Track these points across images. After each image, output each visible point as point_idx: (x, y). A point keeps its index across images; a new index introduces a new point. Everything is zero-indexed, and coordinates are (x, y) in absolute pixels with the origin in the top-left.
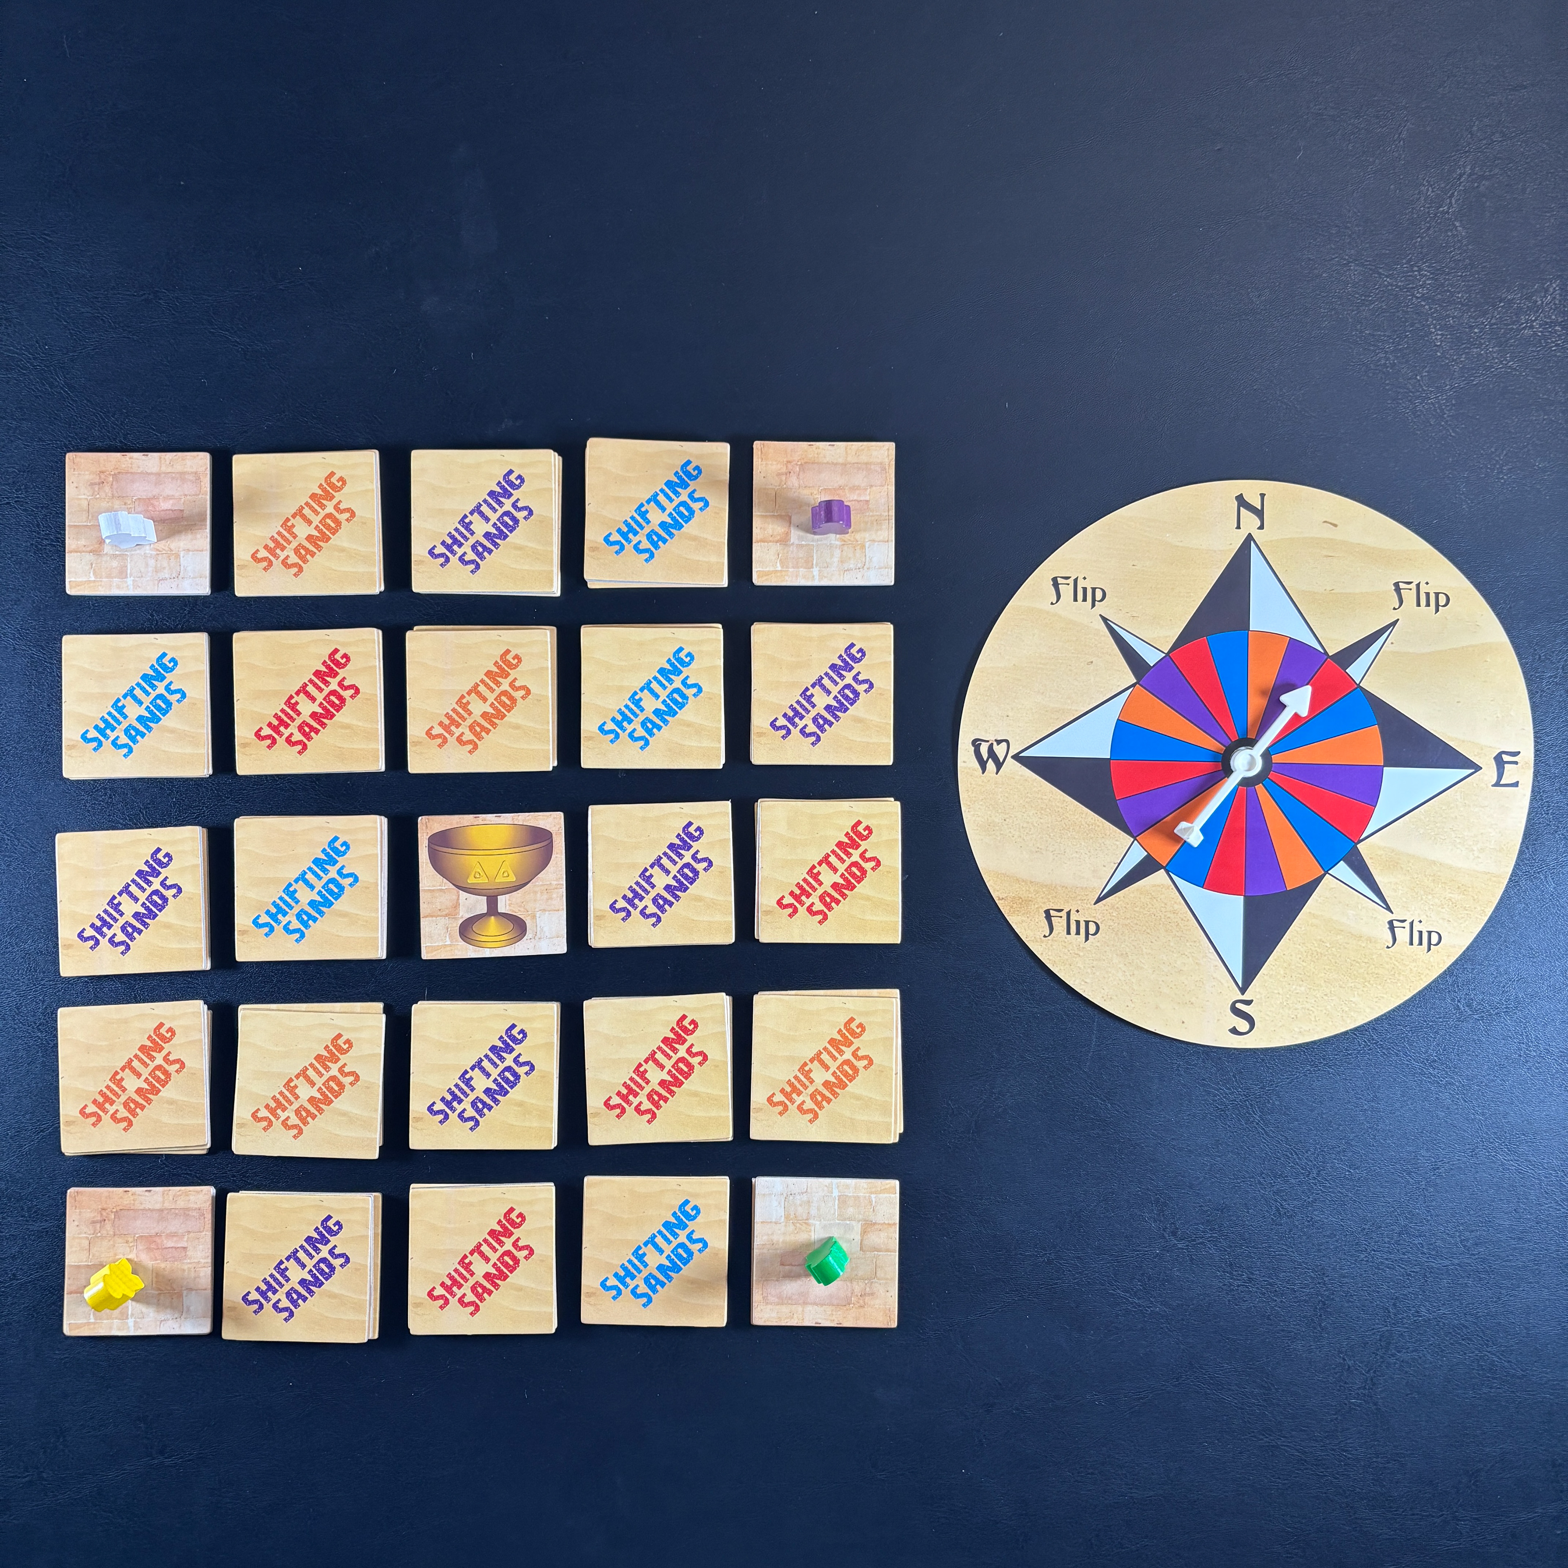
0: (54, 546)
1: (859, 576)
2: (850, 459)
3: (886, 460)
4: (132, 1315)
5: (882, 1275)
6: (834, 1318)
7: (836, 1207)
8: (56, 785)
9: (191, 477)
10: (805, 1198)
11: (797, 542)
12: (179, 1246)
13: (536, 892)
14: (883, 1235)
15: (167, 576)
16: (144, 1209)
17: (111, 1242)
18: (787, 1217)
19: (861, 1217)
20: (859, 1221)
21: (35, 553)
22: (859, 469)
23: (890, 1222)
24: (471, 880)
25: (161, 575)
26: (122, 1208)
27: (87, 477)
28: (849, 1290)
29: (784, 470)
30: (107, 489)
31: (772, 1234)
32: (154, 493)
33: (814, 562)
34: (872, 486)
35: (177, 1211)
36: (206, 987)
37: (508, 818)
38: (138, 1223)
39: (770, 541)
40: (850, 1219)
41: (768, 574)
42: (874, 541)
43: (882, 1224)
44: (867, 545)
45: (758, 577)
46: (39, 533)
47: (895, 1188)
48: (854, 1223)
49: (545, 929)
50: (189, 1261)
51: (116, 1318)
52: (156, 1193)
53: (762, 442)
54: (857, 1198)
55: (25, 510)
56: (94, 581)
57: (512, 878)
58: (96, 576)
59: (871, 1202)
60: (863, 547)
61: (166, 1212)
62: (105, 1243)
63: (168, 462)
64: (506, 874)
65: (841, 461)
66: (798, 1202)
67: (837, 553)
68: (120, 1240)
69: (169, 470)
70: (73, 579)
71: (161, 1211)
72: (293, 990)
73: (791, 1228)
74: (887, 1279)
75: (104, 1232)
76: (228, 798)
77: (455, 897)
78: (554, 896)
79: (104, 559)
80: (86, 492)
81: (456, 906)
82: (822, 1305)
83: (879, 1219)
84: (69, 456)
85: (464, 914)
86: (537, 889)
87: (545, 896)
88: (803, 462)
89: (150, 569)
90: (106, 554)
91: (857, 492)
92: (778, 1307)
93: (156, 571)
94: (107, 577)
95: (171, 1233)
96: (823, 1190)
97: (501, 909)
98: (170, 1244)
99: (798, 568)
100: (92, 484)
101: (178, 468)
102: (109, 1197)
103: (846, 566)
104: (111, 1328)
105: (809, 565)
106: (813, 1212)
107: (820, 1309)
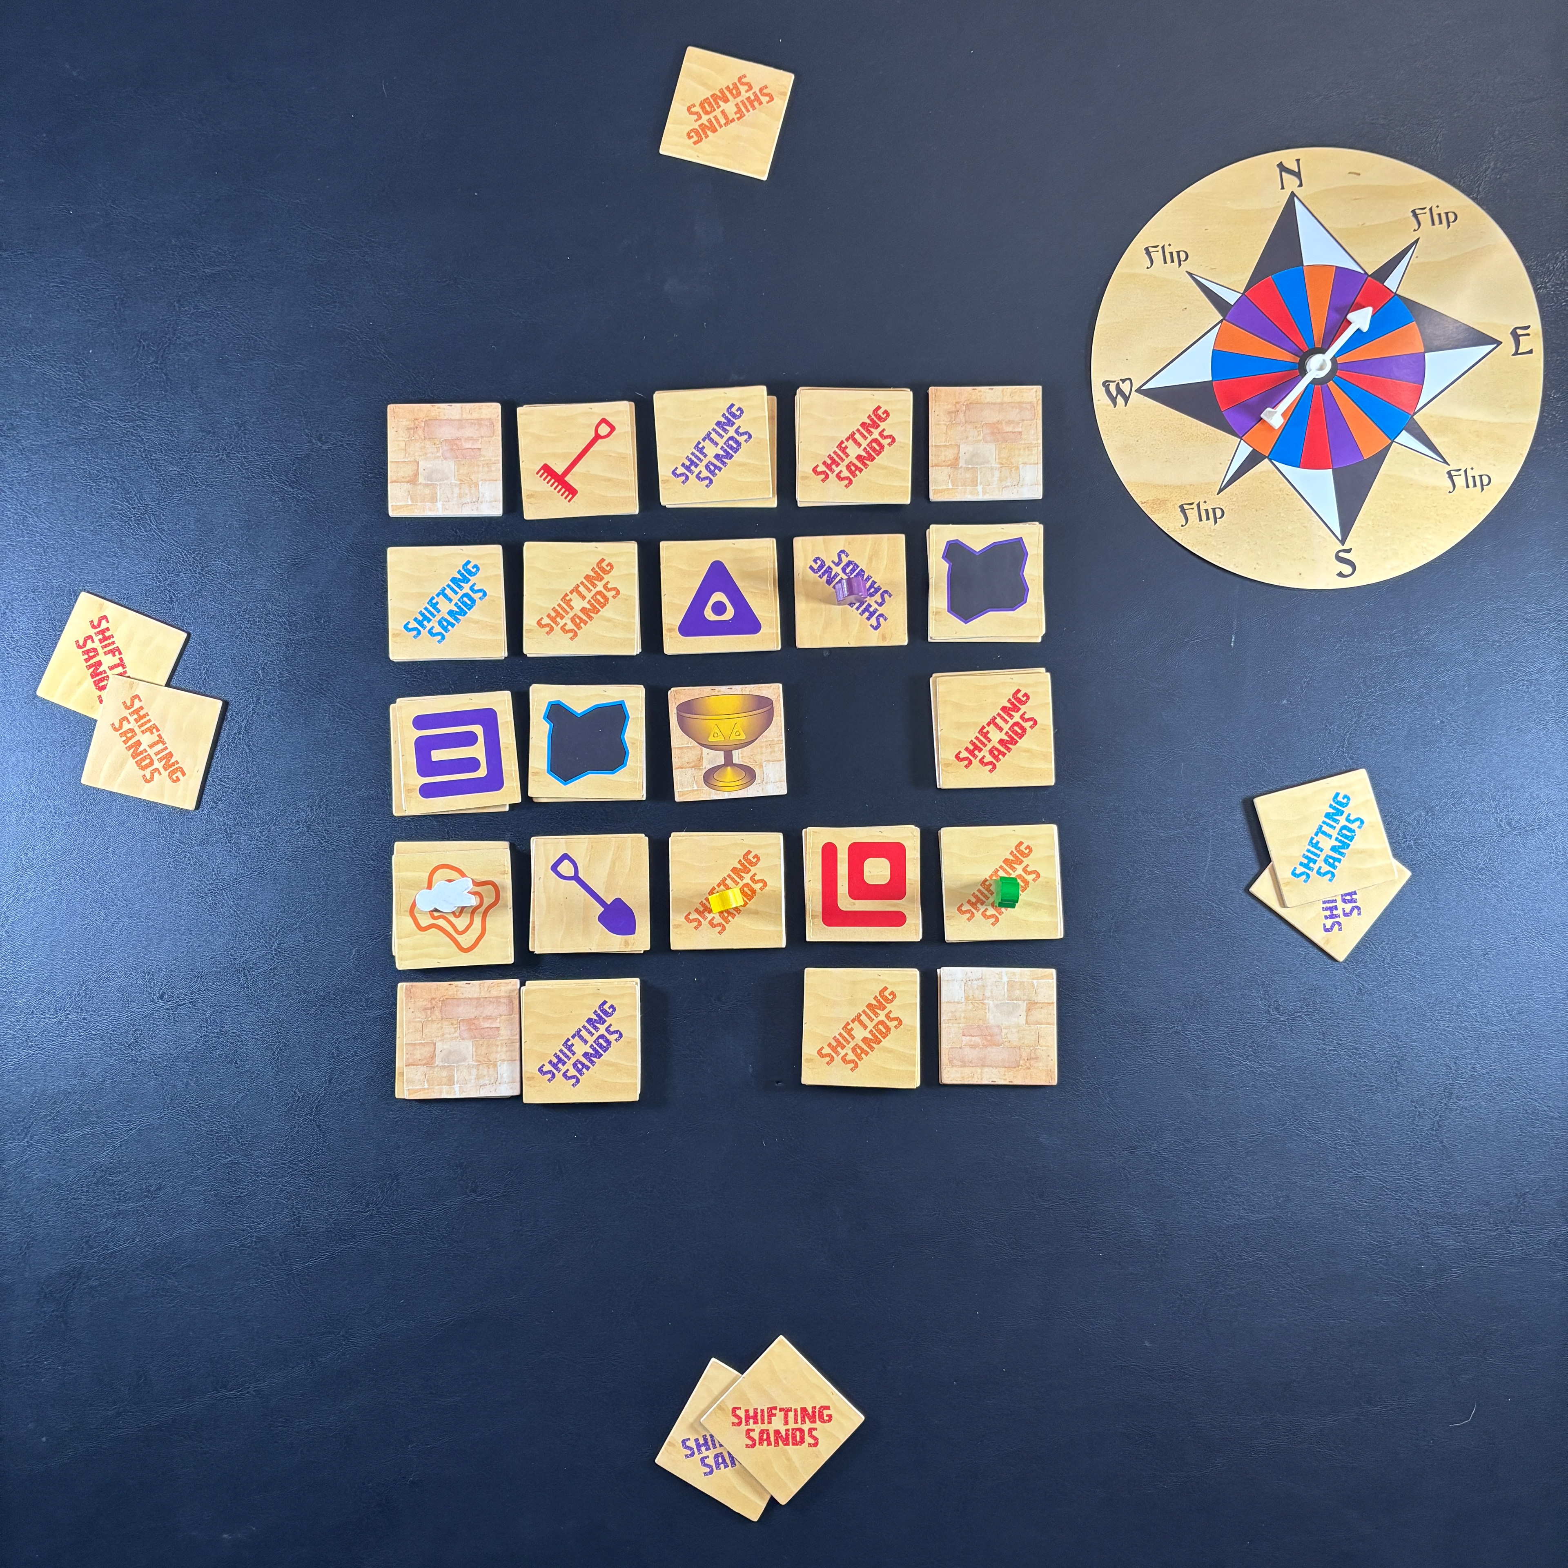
0: (377, 478)
1: (1015, 491)
2: (1006, 399)
3: (1035, 400)
4: (458, 1082)
5: (1044, 1044)
6: (1006, 1077)
7: (1006, 990)
8: (382, 666)
9: (487, 423)
10: (980, 983)
11: (964, 466)
12: (493, 1026)
13: (762, 747)
14: (1044, 1011)
15: (469, 501)
16: (465, 998)
17: (440, 1025)
18: (967, 998)
19: (1025, 997)
20: (1024, 1001)
21: (363, 484)
22: (1013, 407)
23: (1049, 1001)
24: (711, 739)
25: (464, 500)
26: (446, 997)
27: (405, 423)
28: (1018, 1055)
29: (954, 409)
30: (420, 432)
31: (955, 1011)
32: (457, 435)
33: (979, 481)
34: (1023, 420)
35: (491, 999)
36: (505, 824)
37: (738, 689)
38: (460, 1009)
39: (943, 466)
40: (1017, 999)
41: (941, 491)
42: (1025, 464)
43: (1043, 1003)
44: (1021, 467)
45: (934, 494)
46: (365, 468)
47: (1052, 974)
48: (1020, 1002)
49: (770, 776)
50: (501, 1038)
51: (445, 1085)
52: (474, 985)
53: (936, 387)
54: (1022, 983)
55: (355, 450)
56: (411, 505)
57: (743, 737)
58: (413, 502)
59: (1033, 985)
60: (1017, 468)
61: (482, 1000)
62: (435, 1025)
63: (468, 411)
64: (738, 734)
65: (999, 401)
66: (975, 987)
67: (997, 473)
68: (446, 1023)
69: (469, 417)
70: (394, 504)
71: (478, 999)
72: (573, 825)
73: (971, 1006)
74: (1048, 1047)
75: (434, 1017)
76: (519, 675)
77: (699, 753)
78: (776, 749)
79: (419, 487)
80: (404, 435)
81: (700, 759)
82: (996, 1067)
83: (1040, 999)
84: (390, 407)
85: (707, 766)
86: (763, 744)
87: (769, 750)
88: (968, 402)
89: (455, 495)
90: (421, 483)
91: (1012, 425)
92: (961, 1069)
93: (460, 496)
94: (421, 502)
95: (487, 1016)
96: (995, 977)
97: (736, 760)
98: (486, 1025)
99: (966, 486)
100: (408, 429)
101: (476, 415)
102: (437, 989)
103: (1004, 484)
104: (441, 1093)
105: (974, 483)
106: (988, 994)
107: (995, 1071)
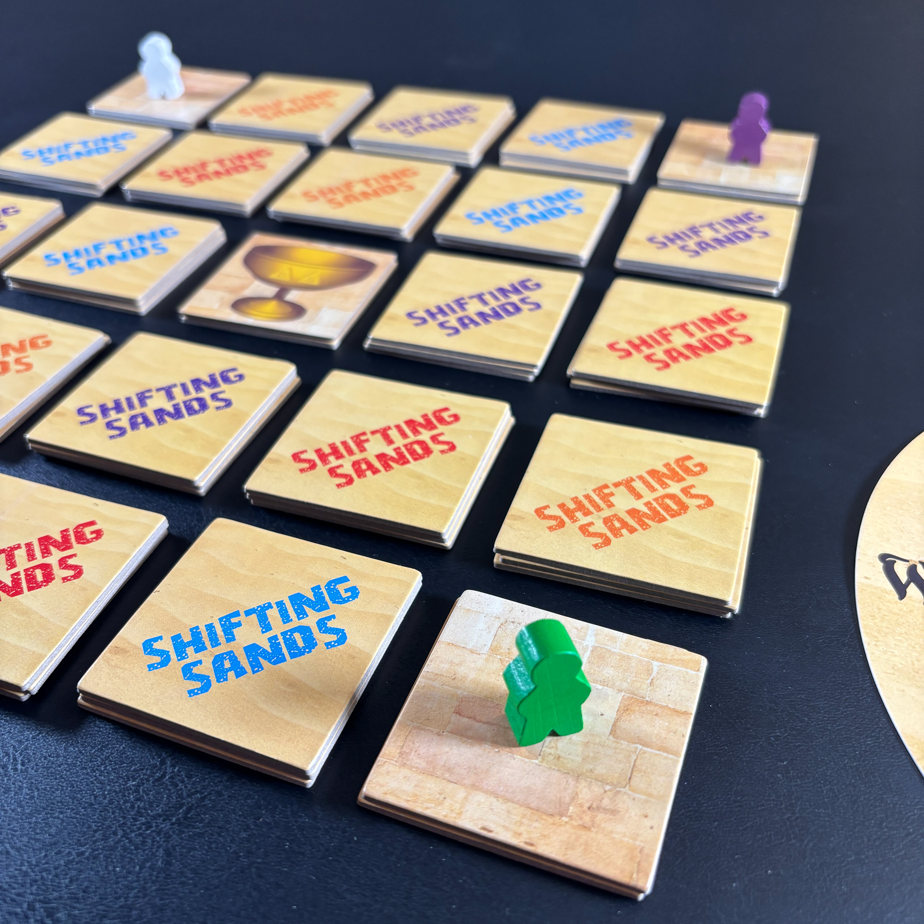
1: (767, 187)
3: (806, 143)
5: (643, 788)
6: (522, 829)
11: (707, 166)
14: (660, 723)
18: (494, 649)
19: (625, 685)
20: (620, 691)
22: (778, 145)
23: (678, 708)
28: (569, 791)
31: (460, 665)
33: (723, 175)
34: (789, 152)
40: (604, 683)
41: (674, 175)
42: (785, 174)
43: (662, 707)
44: (778, 175)
45: (664, 176)
47: (698, 665)
48: (610, 691)
49: (324, 319)
53: (691, 122)
54: (626, 659)
59: (649, 672)
60: (774, 176)
73: (495, 665)
74: (650, 795)
77: (249, 282)
78: (351, 301)
82: (507, 800)
83: (659, 700)
85: (247, 294)
86: (335, 294)
87: (339, 300)
92: (421, 777)
97: (288, 298)
107: (500, 806)
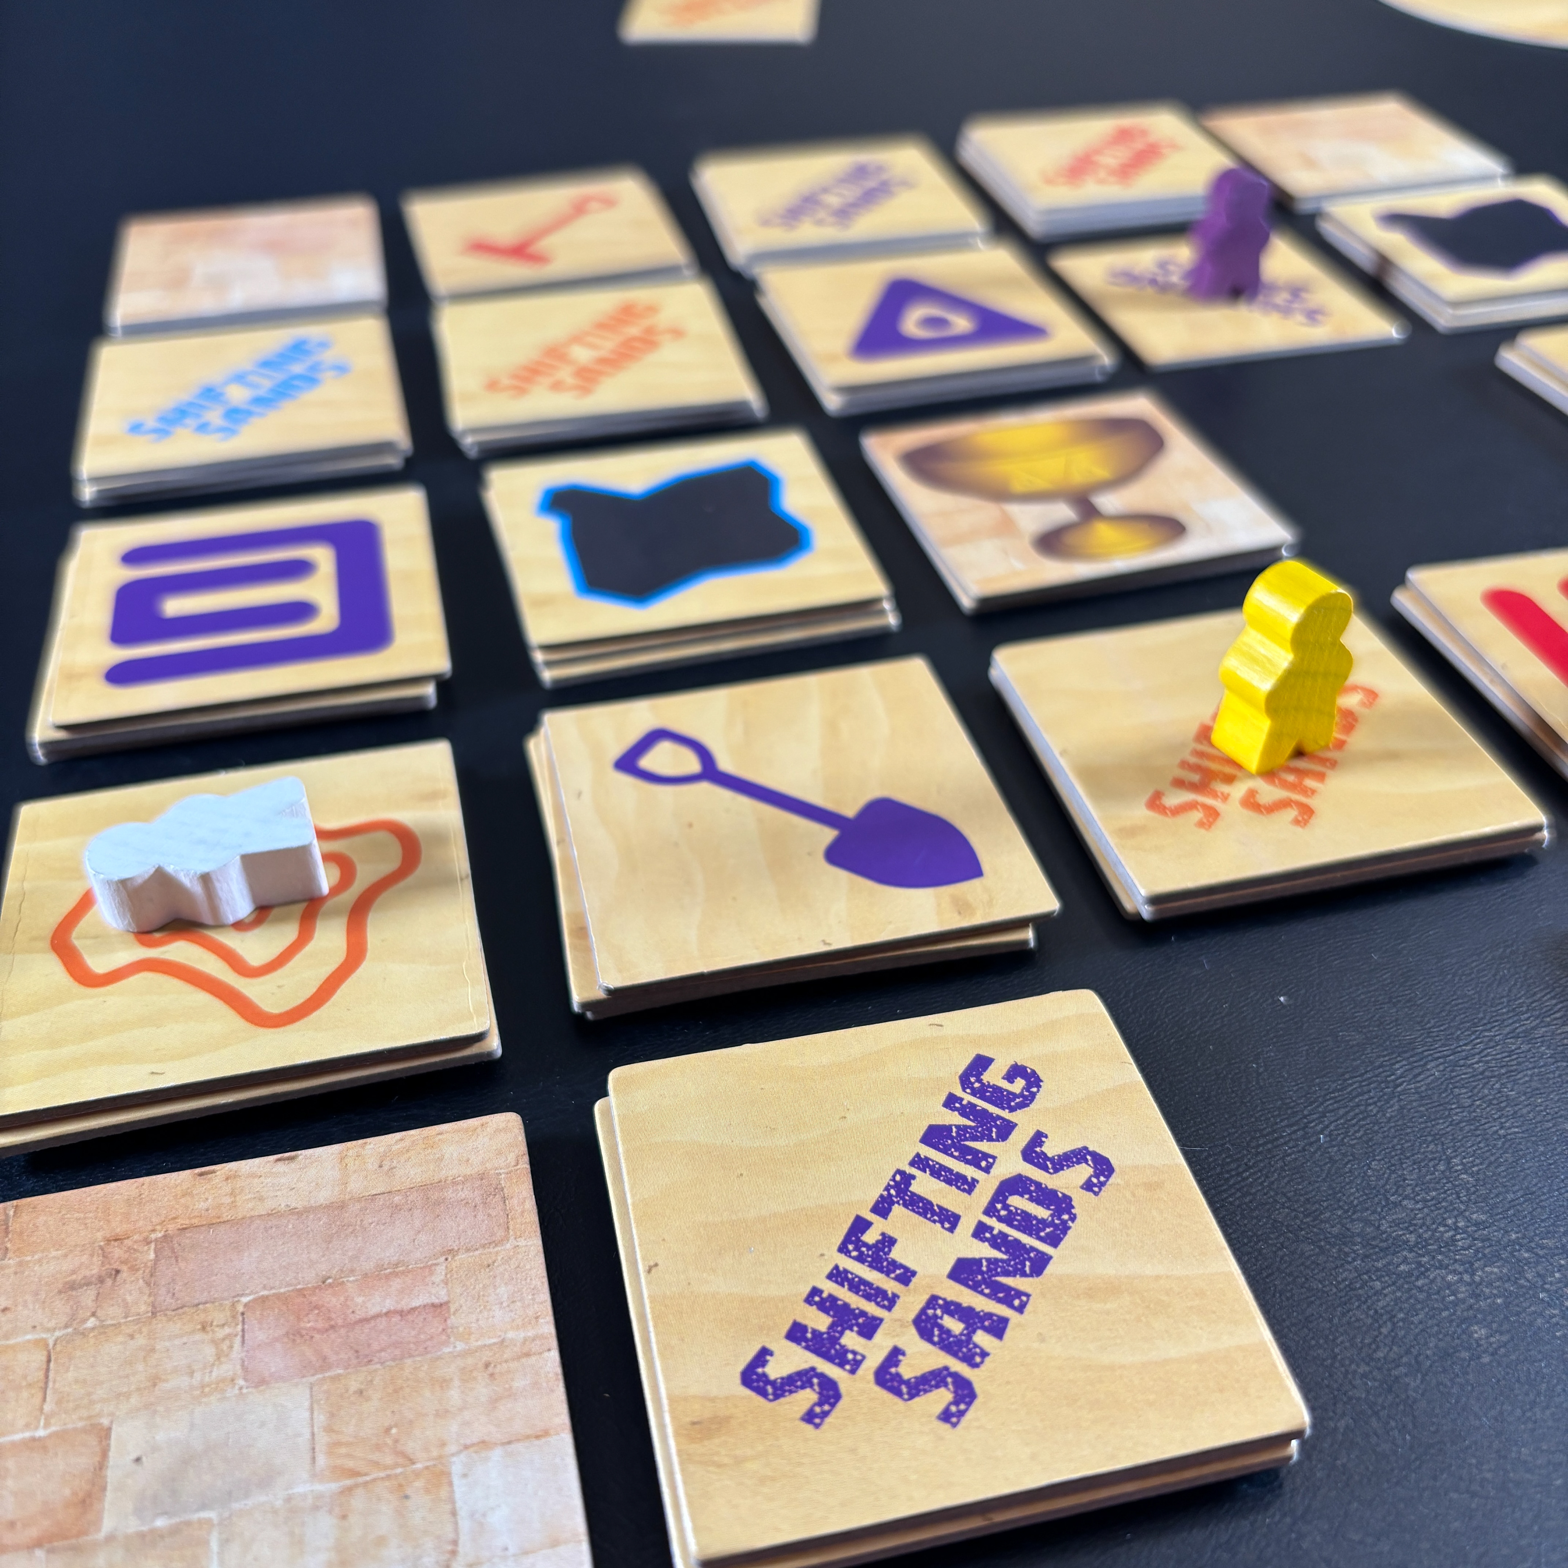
12: (416, 1303)
13: (1168, 480)
16: (269, 1215)
17: (141, 1341)
26: (183, 1222)
35: (397, 1199)
37: (1043, 417)
49: (1224, 517)
50: (460, 1346)
61: (355, 1207)
68: (175, 1327)
71: (336, 1207)
75: (114, 1314)
77: (996, 512)
78: (1209, 480)
81: (1006, 521)
85: (1033, 529)
86: (1165, 478)
87: (1191, 484)
95: (380, 1268)
97: (1109, 510)
102: (137, 1201)
